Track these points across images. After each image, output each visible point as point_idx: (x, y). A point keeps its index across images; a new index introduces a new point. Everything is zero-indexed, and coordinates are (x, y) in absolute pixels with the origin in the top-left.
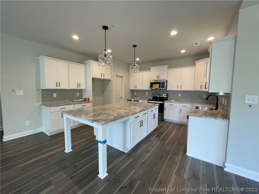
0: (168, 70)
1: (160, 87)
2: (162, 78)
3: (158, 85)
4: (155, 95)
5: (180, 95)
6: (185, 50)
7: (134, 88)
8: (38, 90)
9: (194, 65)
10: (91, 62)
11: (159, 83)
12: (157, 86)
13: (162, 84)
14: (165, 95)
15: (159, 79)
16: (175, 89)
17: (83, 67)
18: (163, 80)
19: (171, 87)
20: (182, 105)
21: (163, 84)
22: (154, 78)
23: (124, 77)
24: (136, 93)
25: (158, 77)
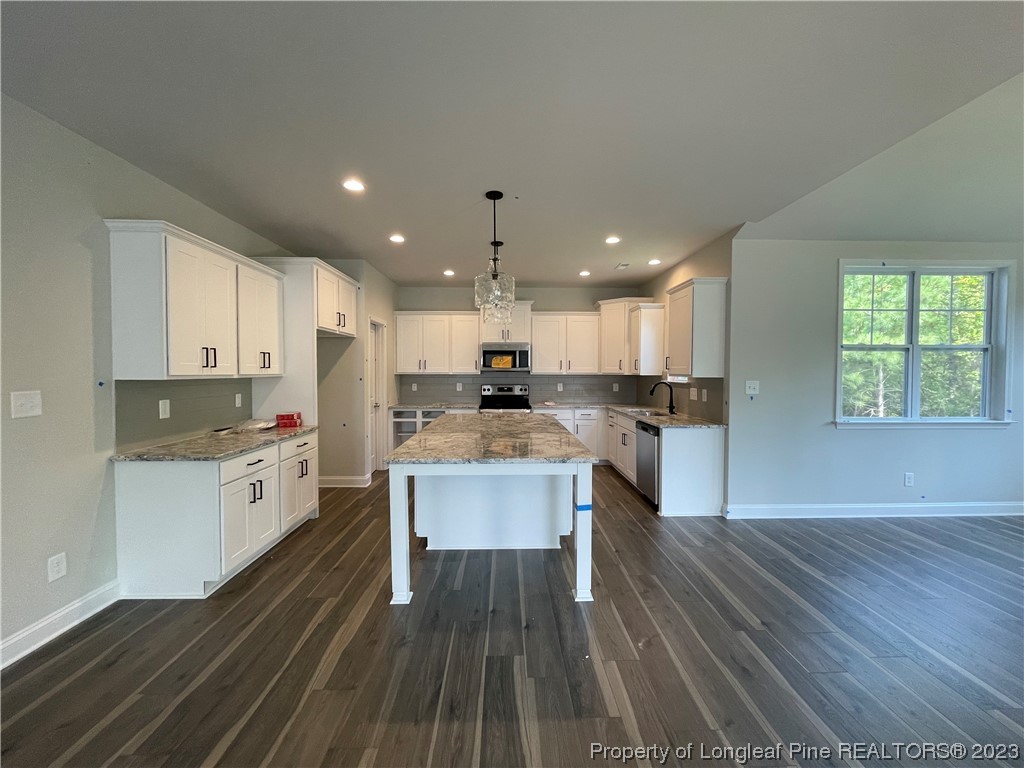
0: (534, 317)
1: (514, 366)
2: (517, 338)
3: (510, 358)
4: (489, 390)
5: (560, 388)
6: (589, 271)
7: (413, 369)
8: (101, 384)
9: (597, 308)
10: (315, 267)
11: (513, 353)
12: (504, 363)
13: (520, 356)
14: (521, 390)
15: (508, 341)
16: (554, 370)
17: (275, 282)
18: (521, 344)
19: (542, 364)
20: (579, 413)
21: (522, 357)
22: (494, 338)
23: (385, 329)
24: (415, 387)
25: (505, 334)
